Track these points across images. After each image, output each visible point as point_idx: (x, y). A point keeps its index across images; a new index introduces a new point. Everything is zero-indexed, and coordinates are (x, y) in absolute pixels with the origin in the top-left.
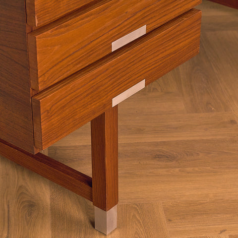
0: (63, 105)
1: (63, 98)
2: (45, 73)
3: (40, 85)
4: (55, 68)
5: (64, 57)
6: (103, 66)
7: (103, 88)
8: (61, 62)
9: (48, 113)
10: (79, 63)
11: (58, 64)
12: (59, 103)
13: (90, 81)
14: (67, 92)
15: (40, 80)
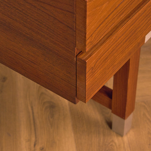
0: (106, 57)
1: (107, 51)
2: (93, 34)
3: (87, 47)
4: (101, 26)
5: (110, 13)
6: (142, 10)
7: (139, 29)
8: (107, 18)
9: (92, 70)
10: (123, 13)
11: (104, 21)
12: (102, 58)
13: (130, 27)
14: (110, 44)
15: (87, 42)
